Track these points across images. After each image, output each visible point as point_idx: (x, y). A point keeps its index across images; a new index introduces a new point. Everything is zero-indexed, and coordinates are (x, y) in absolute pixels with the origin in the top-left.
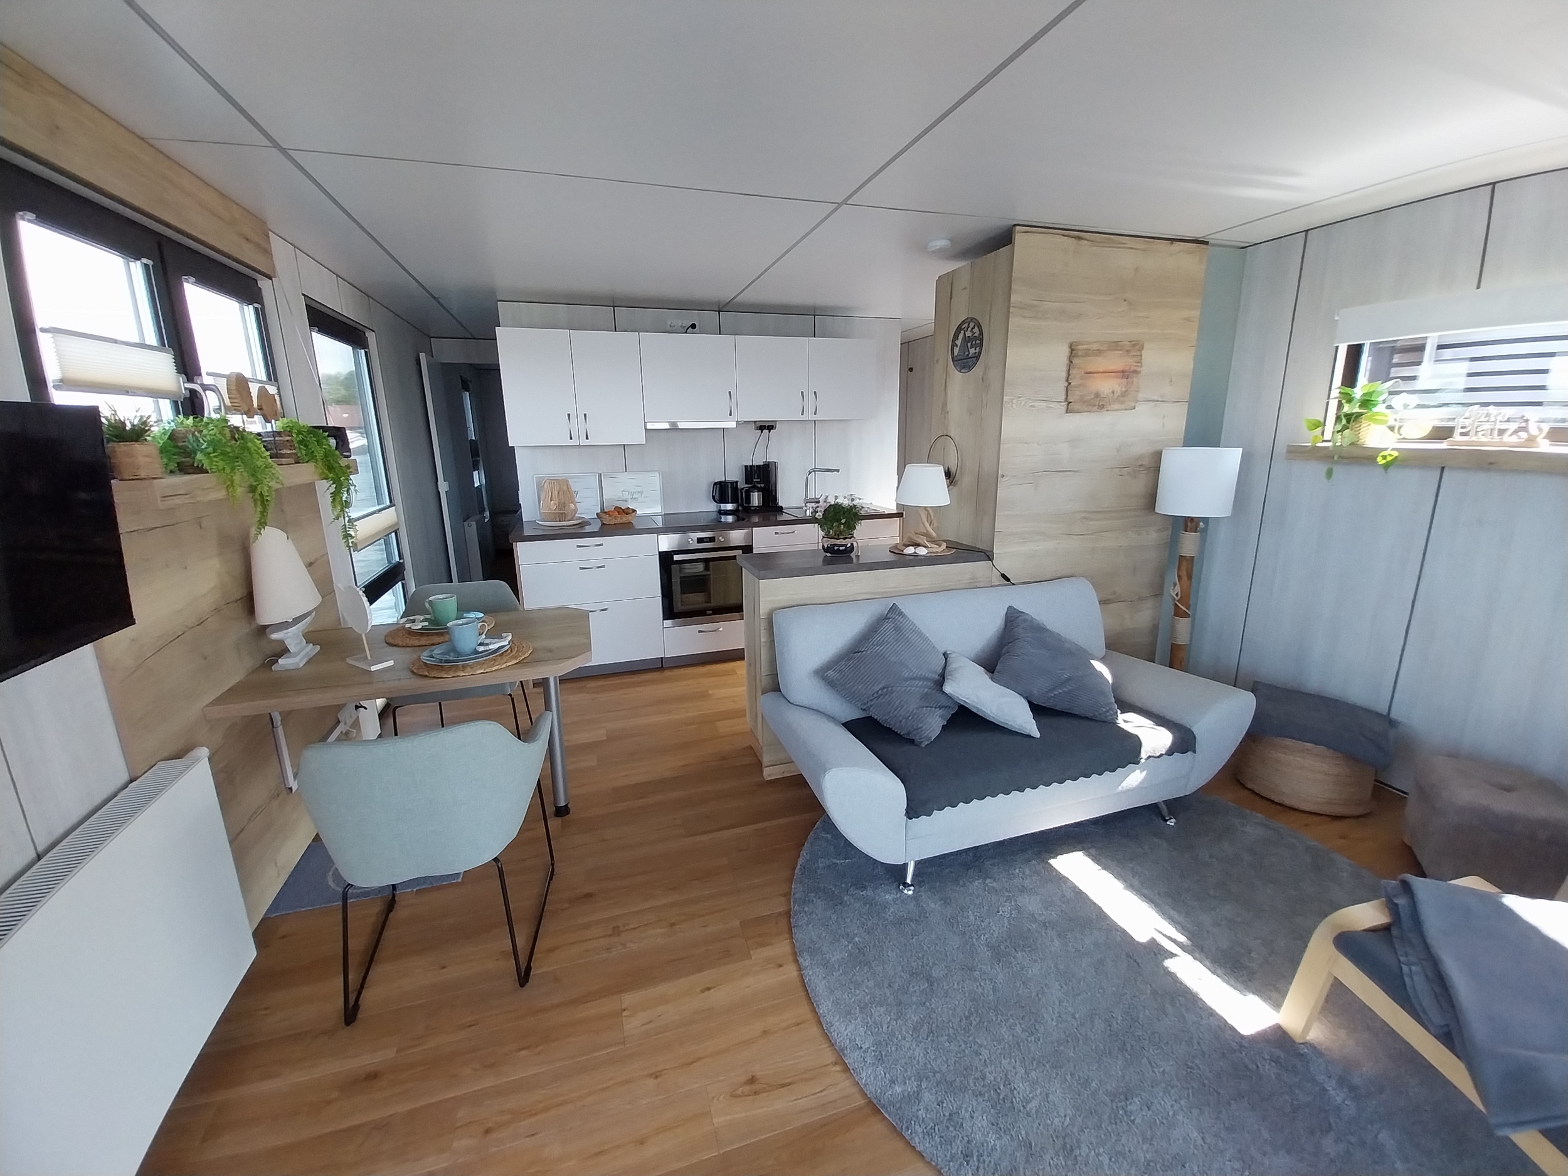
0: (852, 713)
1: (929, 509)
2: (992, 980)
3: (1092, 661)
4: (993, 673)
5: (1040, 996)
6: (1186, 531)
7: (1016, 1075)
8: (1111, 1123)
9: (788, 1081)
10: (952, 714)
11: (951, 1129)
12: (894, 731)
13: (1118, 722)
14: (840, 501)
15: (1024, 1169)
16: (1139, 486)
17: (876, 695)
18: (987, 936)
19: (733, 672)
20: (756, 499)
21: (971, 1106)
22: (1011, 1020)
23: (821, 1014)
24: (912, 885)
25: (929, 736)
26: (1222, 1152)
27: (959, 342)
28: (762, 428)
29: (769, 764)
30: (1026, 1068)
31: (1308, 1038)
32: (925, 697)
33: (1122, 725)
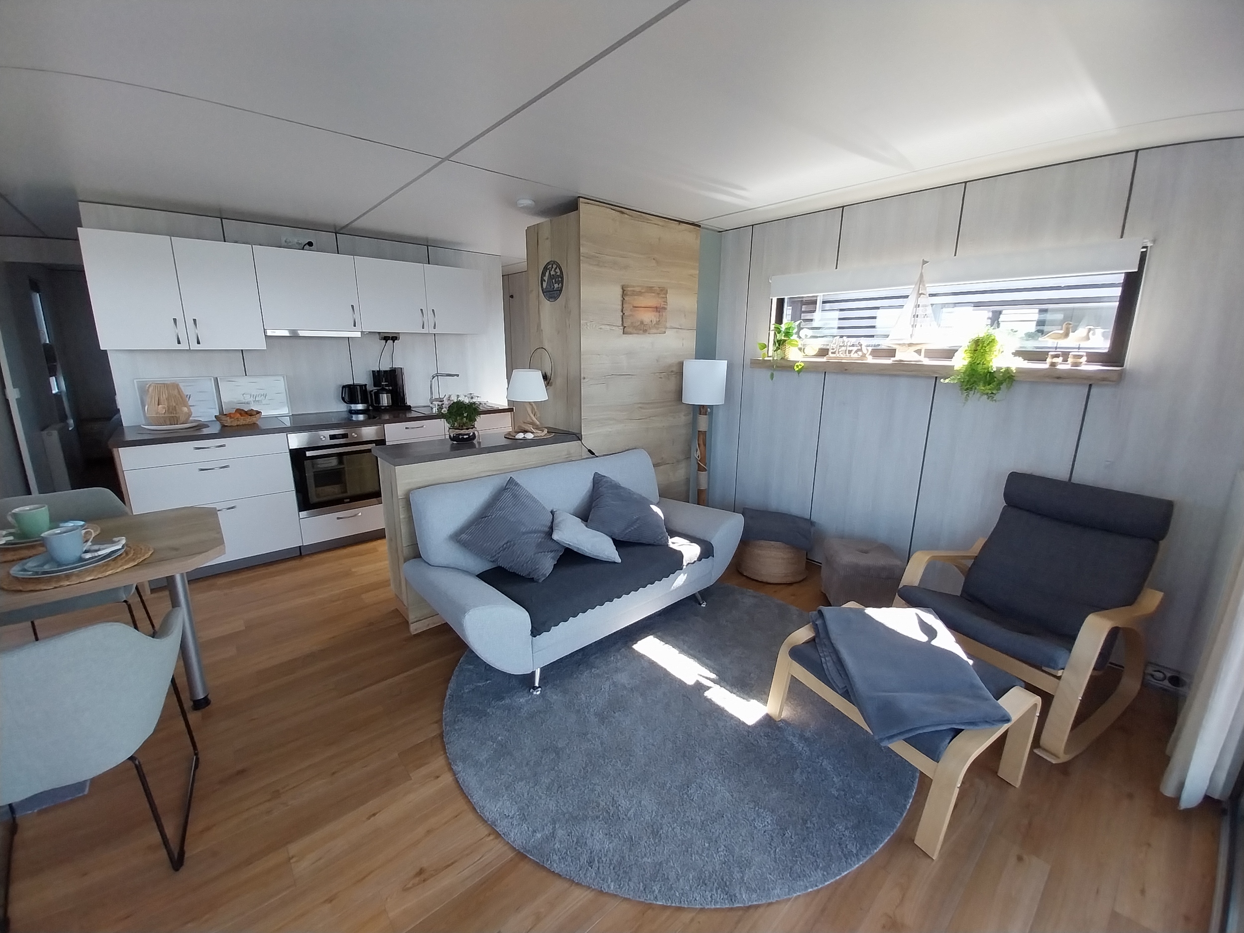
0: (483, 566)
1: (533, 403)
2: (599, 737)
3: (651, 506)
4: (587, 521)
5: (631, 738)
6: (700, 414)
7: (619, 796)
8: (680, 805)
9: (452, 861)
10: (560, 556)
11: (579, 848)
12: (518, 574)
13: (669, 544)
14: (461, 399)
15: (629, 856)
16: (671, 385)
17: (501, 549)
18: (594, 708)
19: (375, 550)
20: (385, 400)
21: (591, 828)
22: (614, 760)
23: (475, 803)
24: (539, 687)
25: (545, 573)
26: (743, 800)
27: (546, 278)
28: (386, 339)
29: (415, 620)
30: (625, 789)
31: (782, 717)
32: (539, 545)
33: (671, 546)
